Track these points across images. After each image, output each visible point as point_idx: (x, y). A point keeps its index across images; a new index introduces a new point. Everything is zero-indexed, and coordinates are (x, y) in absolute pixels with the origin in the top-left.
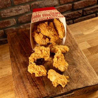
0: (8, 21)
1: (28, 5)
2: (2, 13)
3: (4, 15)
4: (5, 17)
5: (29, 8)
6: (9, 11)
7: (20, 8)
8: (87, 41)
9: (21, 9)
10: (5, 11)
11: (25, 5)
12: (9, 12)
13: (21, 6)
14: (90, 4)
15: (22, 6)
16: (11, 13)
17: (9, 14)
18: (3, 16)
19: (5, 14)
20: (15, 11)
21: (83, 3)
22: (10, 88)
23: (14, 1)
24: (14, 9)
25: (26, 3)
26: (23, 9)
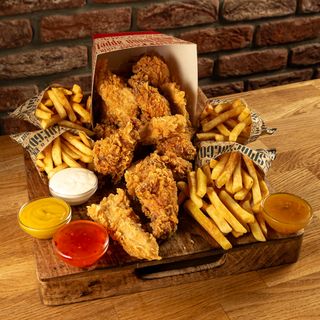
1: (84, 48)
3: (5, 70)
4: (8, 74)
5: (86, 55)
6: (22, 57)
7: (57, 54)
9: (60, 58)
10: (12, 57)
11: (74, 46)
12: (22, 61)
13: (60, 48)
15: (65, 49)
16: (29, 66)
17: (22, 68)
18: (3, 73)
19: (9, 67)
20: (41, 61)
21: (247, 60)
22: (18, 247)
23: (42, 29)
24: (39, 53)
25: (78, 40)
26: (67, 57)
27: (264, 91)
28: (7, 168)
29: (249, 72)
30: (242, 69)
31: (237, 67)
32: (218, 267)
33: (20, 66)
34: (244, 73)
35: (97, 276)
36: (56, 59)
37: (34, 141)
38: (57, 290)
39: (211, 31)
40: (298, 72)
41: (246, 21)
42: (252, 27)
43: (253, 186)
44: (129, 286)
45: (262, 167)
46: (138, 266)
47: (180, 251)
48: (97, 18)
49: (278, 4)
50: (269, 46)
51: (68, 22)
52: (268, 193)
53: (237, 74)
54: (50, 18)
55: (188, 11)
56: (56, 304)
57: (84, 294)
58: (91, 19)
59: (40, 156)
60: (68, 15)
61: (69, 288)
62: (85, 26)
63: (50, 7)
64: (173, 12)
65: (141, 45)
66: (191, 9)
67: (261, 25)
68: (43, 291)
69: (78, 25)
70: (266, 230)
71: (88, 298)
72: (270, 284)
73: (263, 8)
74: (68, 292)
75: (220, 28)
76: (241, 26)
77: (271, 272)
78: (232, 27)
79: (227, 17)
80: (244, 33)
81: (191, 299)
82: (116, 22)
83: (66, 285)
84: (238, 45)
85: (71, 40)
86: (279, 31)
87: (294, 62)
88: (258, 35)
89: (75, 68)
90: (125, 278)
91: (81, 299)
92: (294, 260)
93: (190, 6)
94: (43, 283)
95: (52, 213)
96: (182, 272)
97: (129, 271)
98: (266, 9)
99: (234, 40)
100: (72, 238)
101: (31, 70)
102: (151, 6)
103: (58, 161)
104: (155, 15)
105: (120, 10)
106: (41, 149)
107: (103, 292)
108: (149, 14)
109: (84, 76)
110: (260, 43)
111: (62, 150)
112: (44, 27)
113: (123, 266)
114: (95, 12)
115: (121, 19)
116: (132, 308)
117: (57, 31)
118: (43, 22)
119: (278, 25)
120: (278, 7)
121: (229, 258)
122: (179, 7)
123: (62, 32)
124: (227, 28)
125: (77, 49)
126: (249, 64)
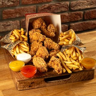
1: (18, 21)
5: (19, 24)
7: (9, 24)
9: (10, 25)
11: (15, 21)
13: (9, 21)
15: (11, 22)
21: (81, 25)
23: (3, 14)
24: (2, 24)
25: (16, 18)
26: (12, 25)
27: (85, 33)
29: (82, 30)
30: (79, 28)
31: (77, 28)
32: (69, 79)
34: (80, 30)
35: (33, 80)
36: (8, 26)
37: (10, 46)
38: (22, 85)
39: (66, 14)
41: (80, 10)
42: (82, 12)
43: (79, 56)
44: (43, 84)
45: (82, 50)
46: (45, 78)
48: (23, 10)
49: (92, 3)
50: (89, 19)
51: (13, 12)
52: (84, 58)
53: (77, 31)
54: (6, 10)
55: (57, 7)
56: (22, 89)
57: (30, 87)
58: (21, 10)
59: (12, 50)
60: (13, 9)
62: (19, 13)
63: (6, 6)
64: (52, 7)
65: (43, 16)
66: (58, 6)
67: (86, 11)
68: (18, 85)
69: (16, 13)
70: (83, 68)
71: (30, 88)
72: (85, 84)
73: (86, 5)
74: (25, 85)
75: (70, 13)
76: (78, 12)
77: (85, 81)
78: (74, 12)
79: (72, 9)
80: (80, 15)
82: (30, 11)
83: (25, 83)
84: (77, 19)
85: (14, 18)
86: (93, 14)
88: (85, 16)
90: (42, 81)
91: (29, 88)
93: (58, 5)
94: (18, 82)
95: (19, 64)
96: (58, 81)
97: (43, 79)
98: (87, 5)
99: (76, 18)
100: (26, 69)
102: (43, 5)
103: (18, 52)
104: (45, 9)
105: (32, 7)
106: (13, 48)
107: (35, 86)
108: (43, 8)
110: (86, 18)
111: (19, 49)
112: (4, 14)
113: (41, 77)
114: (23, 8)
115: (32, 10)
117: (9, 15)
118: (4, 12)
119: (92, 11)
120: (92, 5)
121: (72, 76)
122: (54, 5)
123: (10, 15)
124: (72, 13)
125: (16, 22)
126: (82, 27)
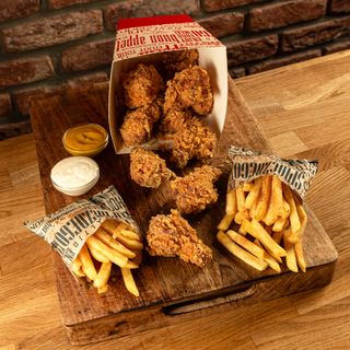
0: (27, 64)
1: (98, 12)
2: (8, 35)
3: (13, 43)
4: (17, 47)
5: (101, 20)
6: (31, 28)
7: (69, 21)
8: (294, 131)
9: (73, 25)
10: (19, 28)
11: (87, 10)
12: (31, 32)
13: (72, 14)
14: (305, 17)
16: (39, 36)
17: (31, 39)
18: (11, 46)
19: (16, 39)
20: (52, 30)
21: (281, 12)
22: (41, 276)
24: (48, 22)
25: (92, 4)
26: (80, 23)
28: (23, 179)
29: (285, 24)
30: (274, 21)
31: (269, 20)
32: (249, 297)
33: (28, 37)
34: (278, 26)
35: (123, 317)
36: (68, 26)
40: (338, 20)
44: (157, 322)
46: (165, 305)
47: (208, 286)
53: (270, 27)
56: (84, 343)
57: (111, 333)
61: (96, 330)
68: (69, 334)
72: (302, 311)
77: (303, 297)
81: (221, 332)
85: (84, 4)
87: (335, 9)
89: (90, 35)
90: (152, 316)
92: (328, 282)
94: (69, 328)
96: (211, 304)
97: (156, 310)
101: (42, 40)
107: (131, 329)
109: (100, 42)
113: (149, 306)
116: (161, 345)
125: (90, 14)
126: (284, 15)
